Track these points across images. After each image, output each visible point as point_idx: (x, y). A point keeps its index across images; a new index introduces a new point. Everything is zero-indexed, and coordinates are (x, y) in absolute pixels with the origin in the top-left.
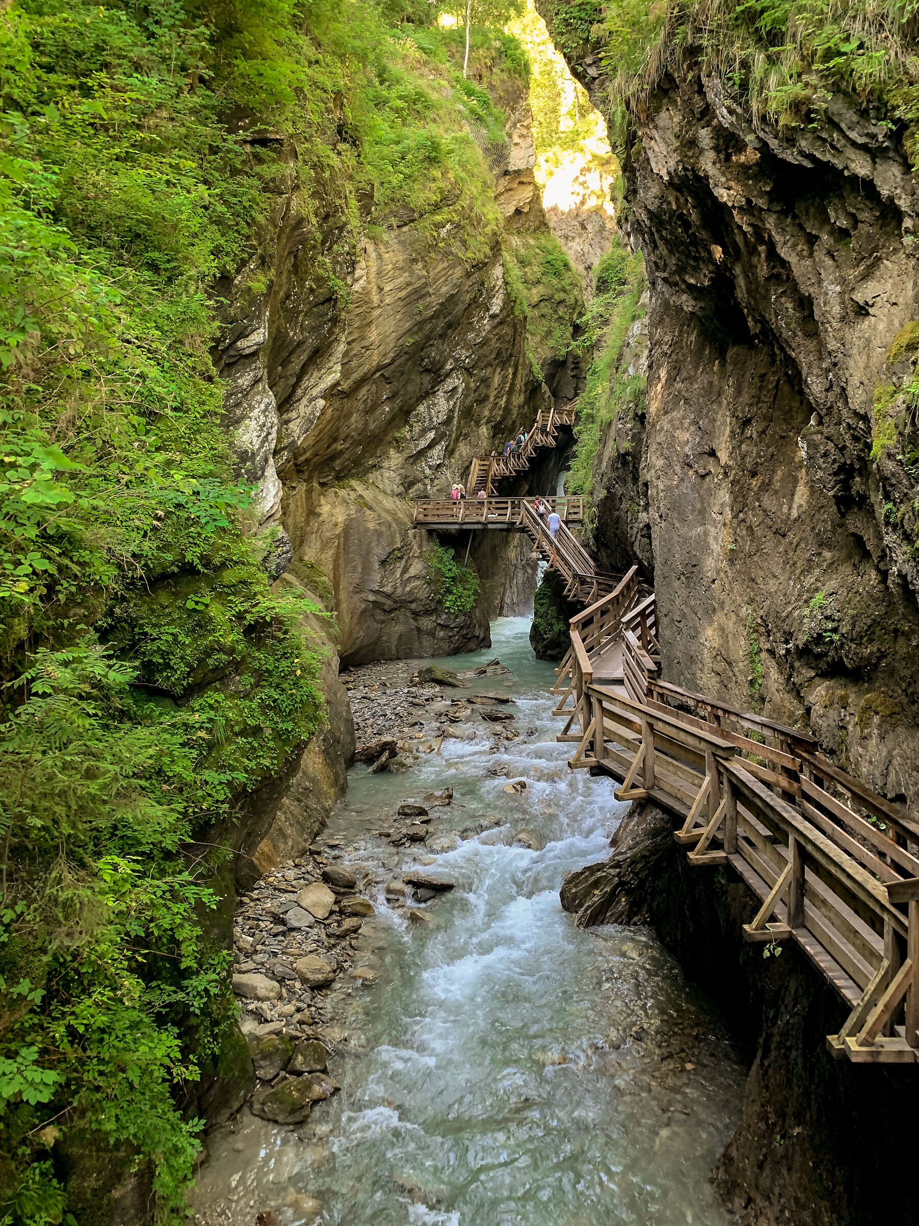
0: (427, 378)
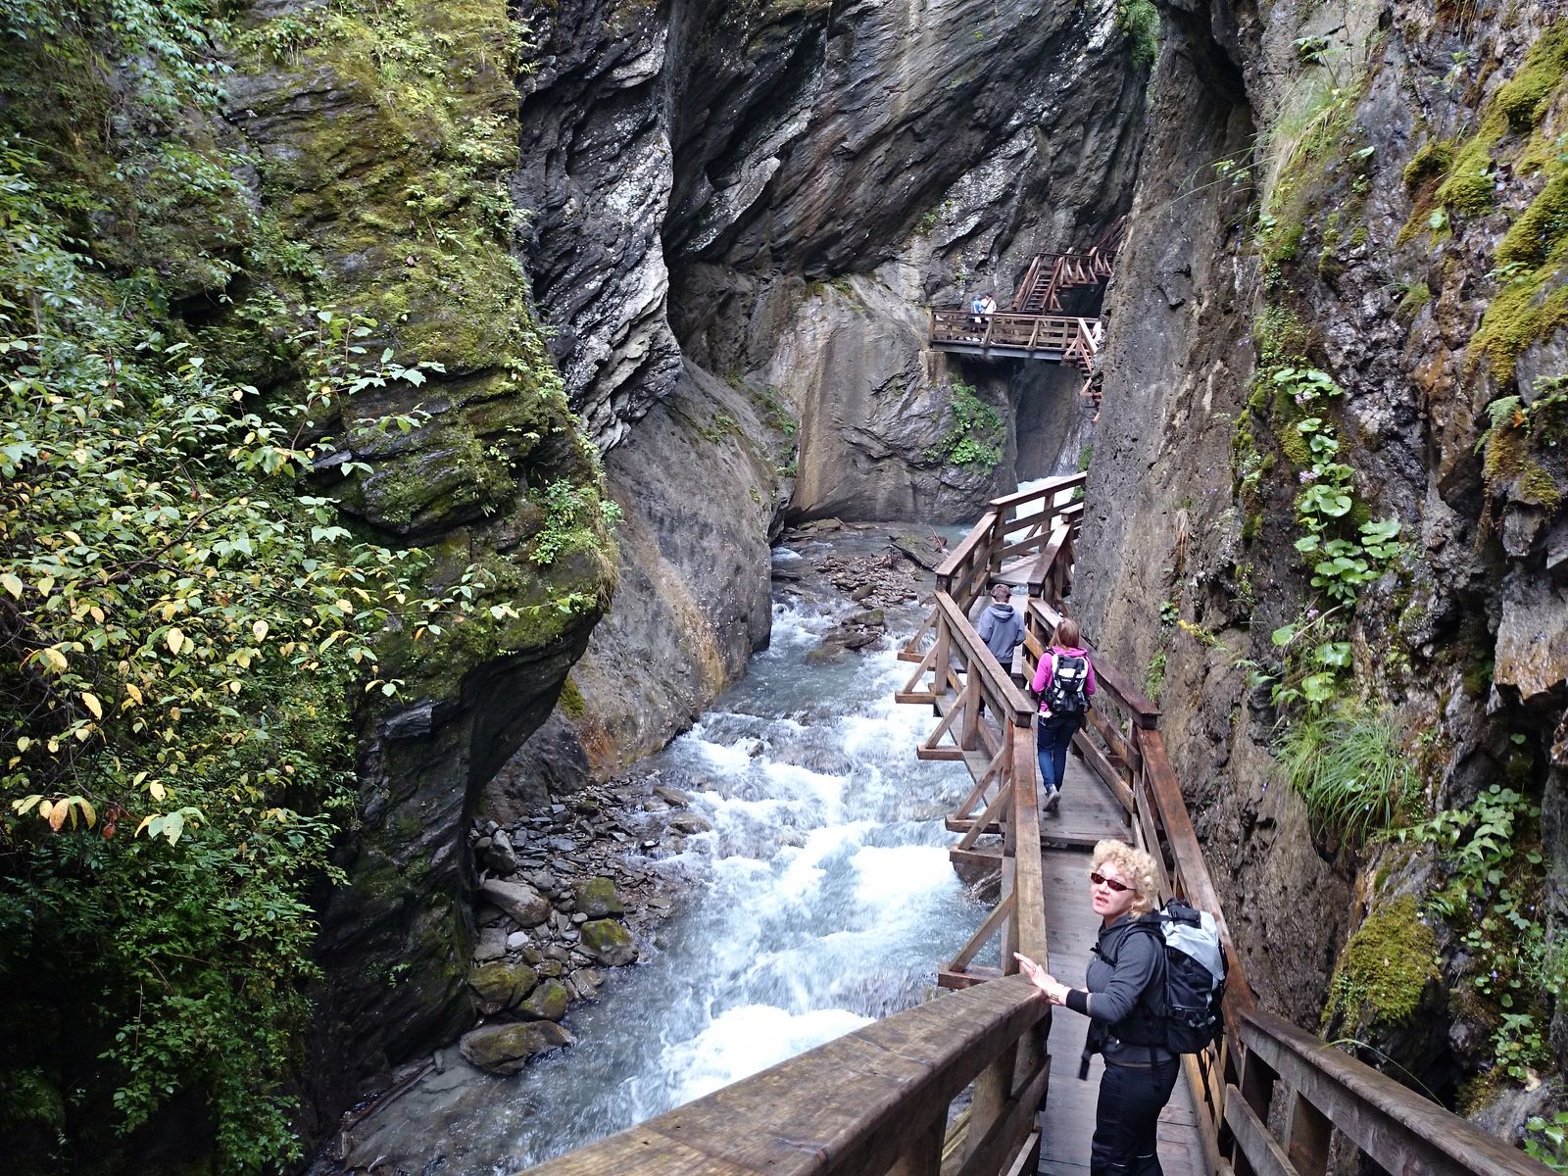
0: (978, 138)
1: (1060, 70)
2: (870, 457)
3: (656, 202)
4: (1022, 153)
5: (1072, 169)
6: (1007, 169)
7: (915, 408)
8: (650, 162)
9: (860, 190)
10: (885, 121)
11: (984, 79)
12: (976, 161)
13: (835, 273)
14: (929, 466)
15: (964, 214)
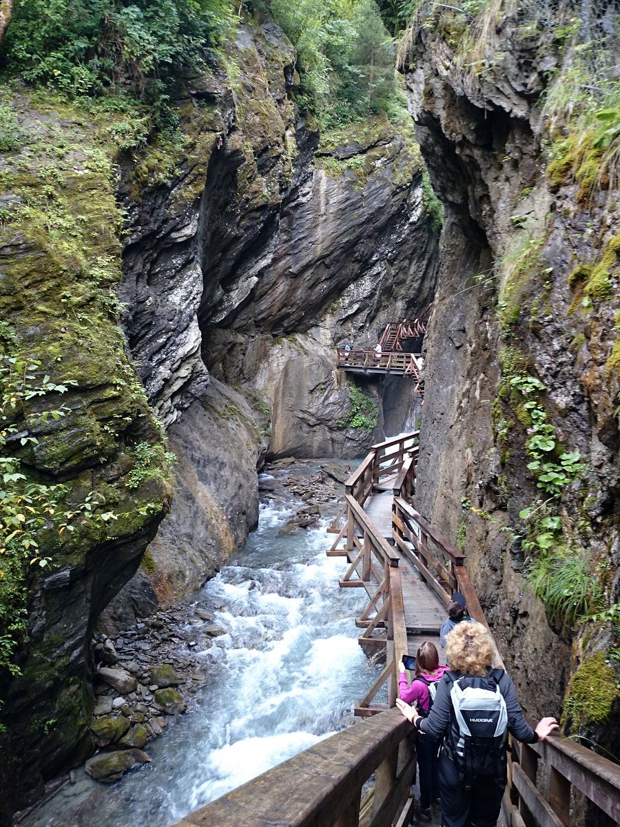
0: (356, 266)
1: (396, 233)
2: (309, 425)
3: (194, 298)
4: (379, 274)
5: (404, 281)
6: (372, 281)
7: (331, 399)
8: (191, 279)
9: (299, 292)
10: (310, 259)
11: (359, 238)
12: (357, 278)
13: (288, 333)
14: (340, 429)
15: (351, 303)
